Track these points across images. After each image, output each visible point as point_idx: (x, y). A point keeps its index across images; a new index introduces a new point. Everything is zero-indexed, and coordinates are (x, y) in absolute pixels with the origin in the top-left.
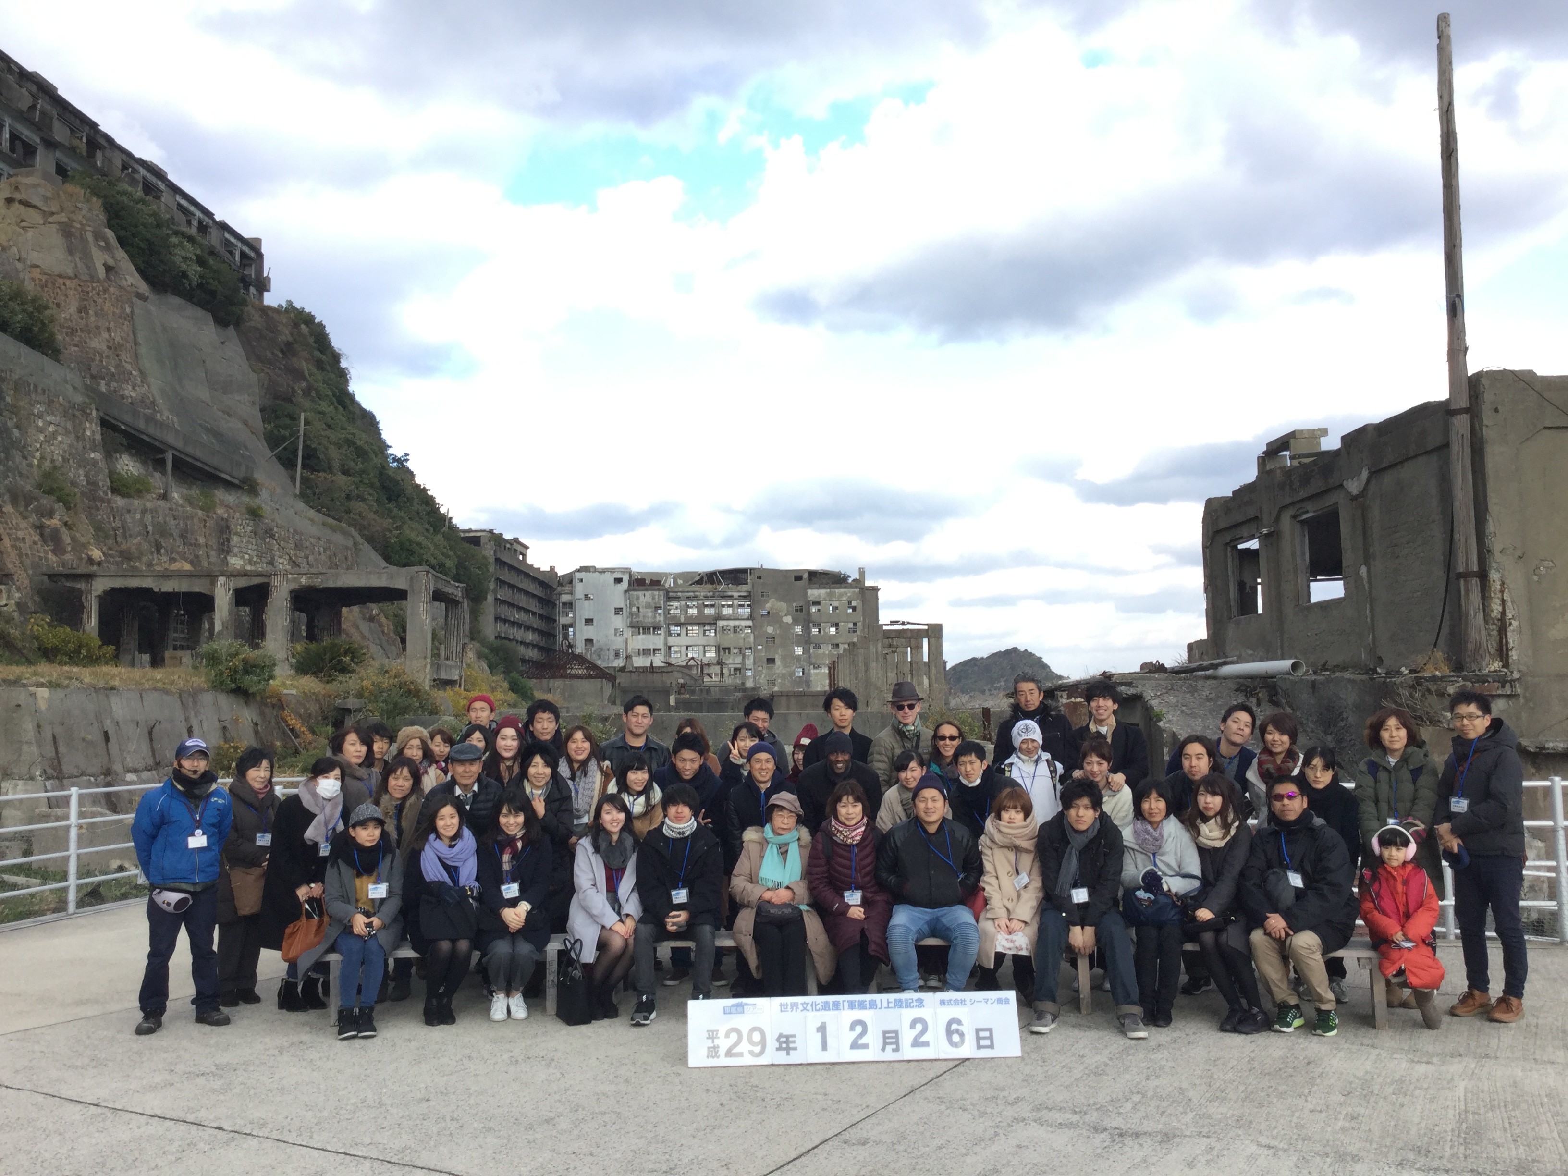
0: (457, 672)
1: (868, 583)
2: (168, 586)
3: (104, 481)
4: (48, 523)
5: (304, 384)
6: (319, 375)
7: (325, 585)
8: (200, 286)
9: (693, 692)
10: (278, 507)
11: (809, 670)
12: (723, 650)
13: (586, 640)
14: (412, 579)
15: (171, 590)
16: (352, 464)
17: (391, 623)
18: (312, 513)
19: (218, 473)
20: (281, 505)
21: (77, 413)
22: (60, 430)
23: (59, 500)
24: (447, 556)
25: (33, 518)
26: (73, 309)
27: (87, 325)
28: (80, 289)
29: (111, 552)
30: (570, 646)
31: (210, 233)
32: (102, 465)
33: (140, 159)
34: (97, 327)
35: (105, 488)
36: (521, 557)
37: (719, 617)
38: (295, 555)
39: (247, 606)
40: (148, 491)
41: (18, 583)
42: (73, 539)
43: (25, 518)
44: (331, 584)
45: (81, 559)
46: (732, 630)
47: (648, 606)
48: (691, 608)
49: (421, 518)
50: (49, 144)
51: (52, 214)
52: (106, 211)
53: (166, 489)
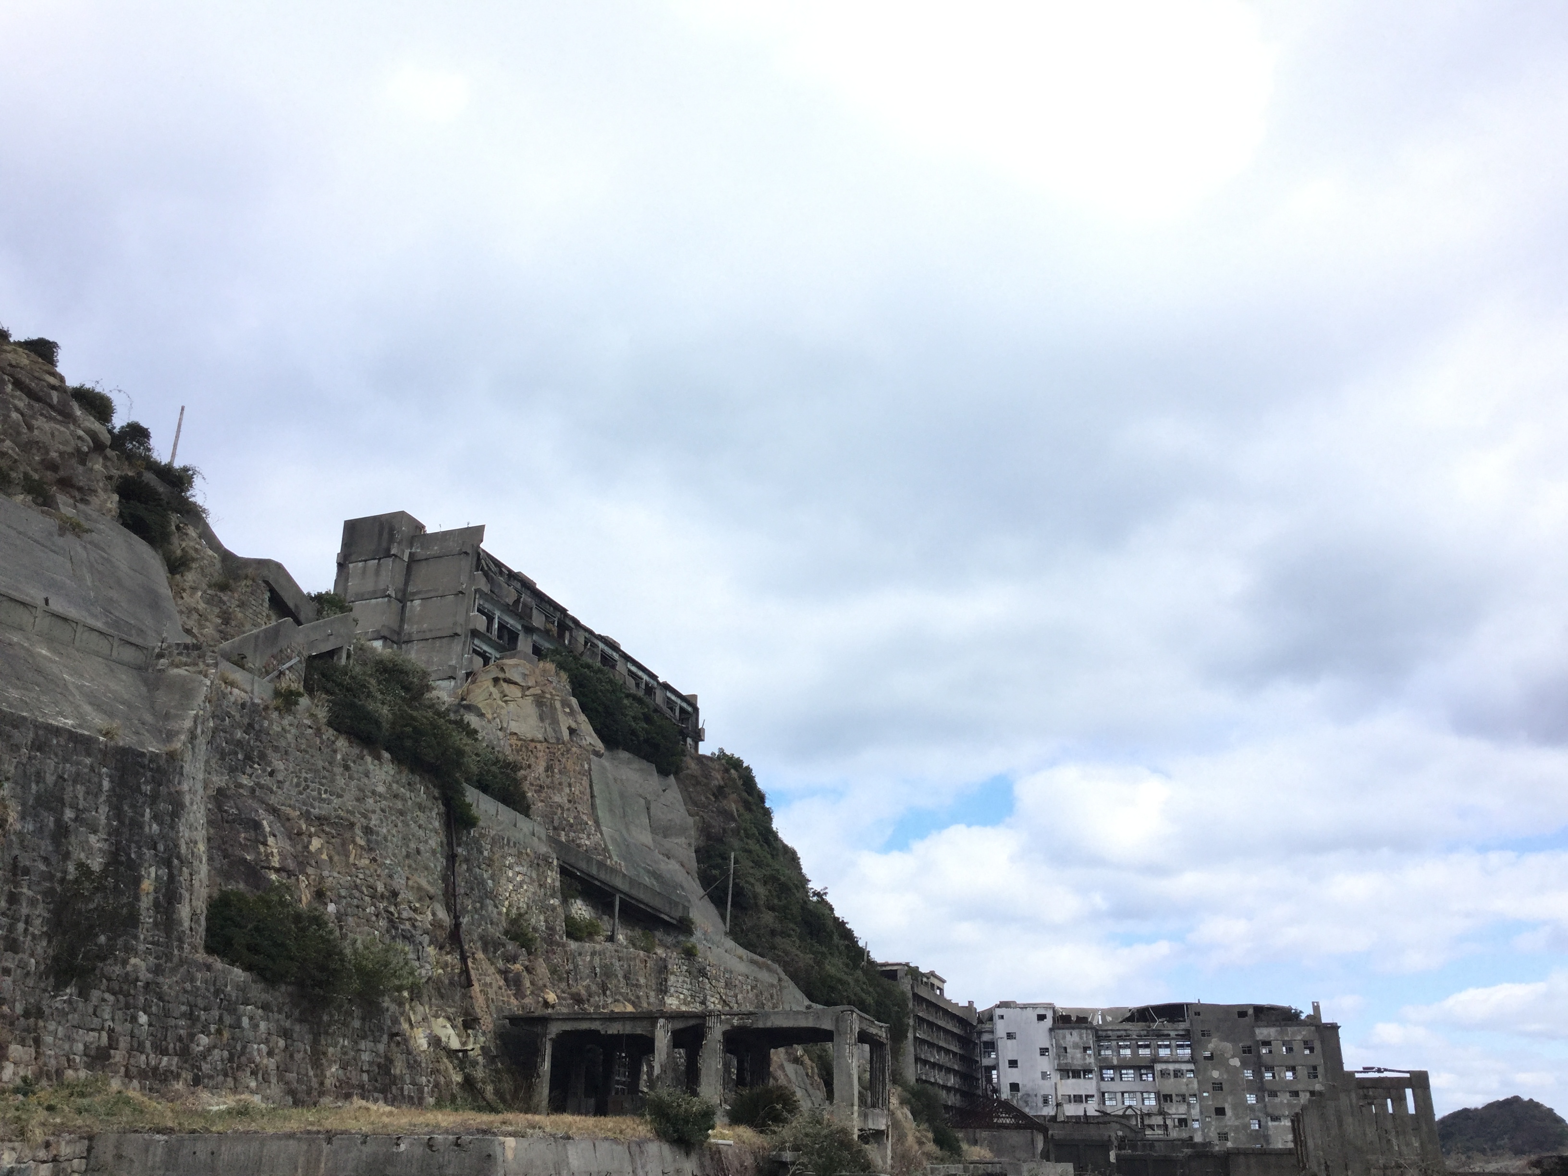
0: (884, 1121)
1: (1325, 1019)
2: (614, 1029)
3: (560, 926)
4: (512, 968)
5: (733, 825)
6: (748, 816)
7: (755, 1026)
8: (646, 741)
9: (1134, 1147)
10: (710, 945)
11: (1267, 1122)
12: (1164, 1098)
13: (1011, 1084)
14: (837, 1020)
15: (616, 1032)
16: (776, 901)
17: (814, 1065)
18: (741, 951)
19: (658, 914)
20: (713, 943)
21: (540, 862)
22: (527, 880)
23: (523, 947)
24: (869, 993)
25: (500, 964)
26: (541, 768)
27: (552, 782)
28: (547, 750)
29: (563, 995)
30: (995, 1091)
31: (655, 693)
32: (560, 910)
33: (600, 635)
34: (560, 784)
35: (561, 932)
36: (938, 992)
37: (1156, 1059)
38: (726, 994)
39: (682, 1047)
40: (598, 934)
41: (484, 1028)
42: (532, 983)
43: (492, 964)
44: (761, 1025)
45: (539, 1002)
46: (1172, 1073)
47: (1076, 1046)
48: (1126, 1047)
49: (840, 953)
50: (529, 630)
51: (529, 688)
52: (571, 682)
53: (613, 932)
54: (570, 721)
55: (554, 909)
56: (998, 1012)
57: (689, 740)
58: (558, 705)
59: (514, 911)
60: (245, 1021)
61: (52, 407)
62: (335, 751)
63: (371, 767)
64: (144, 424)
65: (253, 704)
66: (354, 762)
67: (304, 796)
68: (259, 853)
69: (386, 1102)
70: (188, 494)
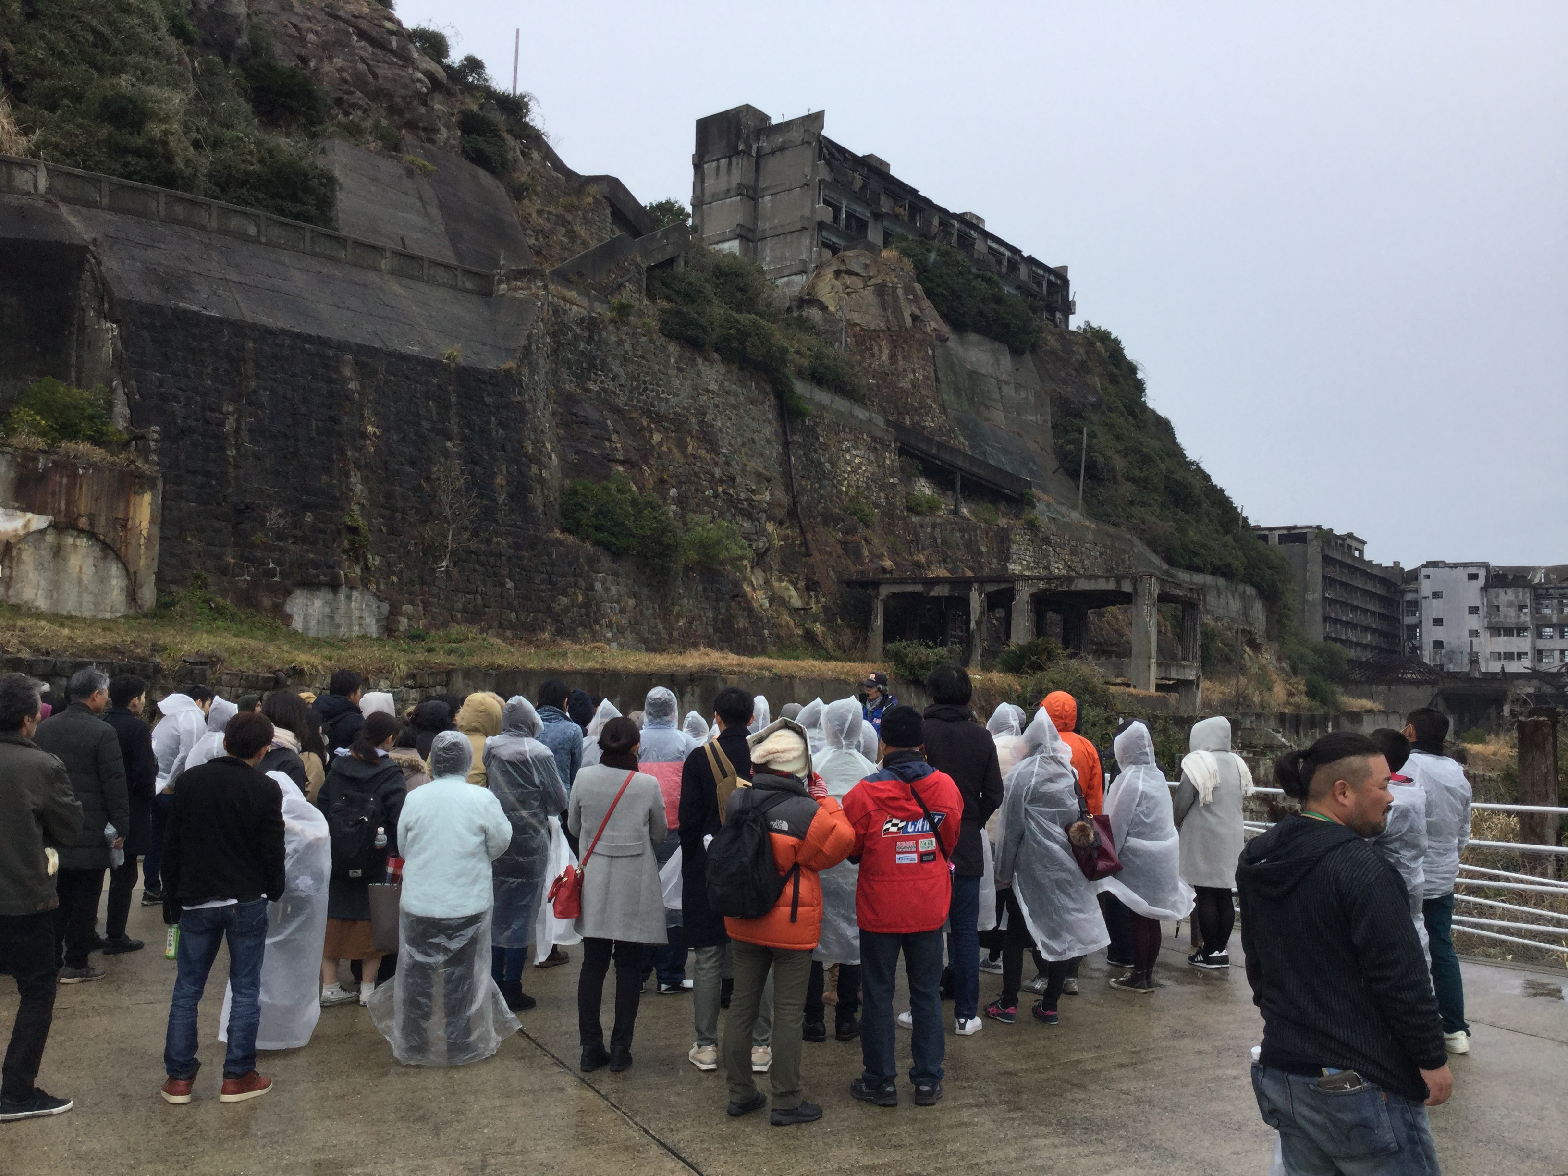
0: (1194, 672)
2: (935, 591)
3: (901, 502)
4: (851, 539)
5: (1095, 399)
6: (1112, 389)
8: (996, 322)
10: (1054, 516)
13: (1435, 642)
15: (936, 594)
19: (1000, 489)
20: (1057, 515)
21: (879, 446)
22: (865, 461)
23: (861, 521)
25: (840, 536)
26: (885, 357)
27: (896, 369)
28: (891, 339)
29: (904, 562)
31: (1019, 269)
32: (901, 488)
33: (956, 214)
34: (904, 370)
35: (902, 508)
36: (1357, 553)
38: (1072, 561)
40: (939, 508)
41: (826, 590)
42: (870, 552)
43: (832, 536)
45: (877, 568)
47: (1510, 604)
49: (1211, 521)
50: (878, 216)
51: (870, 278)
52: (916, 267)
53: (956, 507)
54: (914, 308)
55: (894, 485)
56: (1424, 571)
57: (1058, 315)
58: (900, 292)
59: (852, 492)
60: (598, 586)
61: (392, 52)
62: (669, 356)
63: (703, 368)
64: (479, 57)
65: (591, 318)
66: (686, 364)
67: (644, 397)
68: (605, 449)
69: (732, 651)
70: (527, 119)
